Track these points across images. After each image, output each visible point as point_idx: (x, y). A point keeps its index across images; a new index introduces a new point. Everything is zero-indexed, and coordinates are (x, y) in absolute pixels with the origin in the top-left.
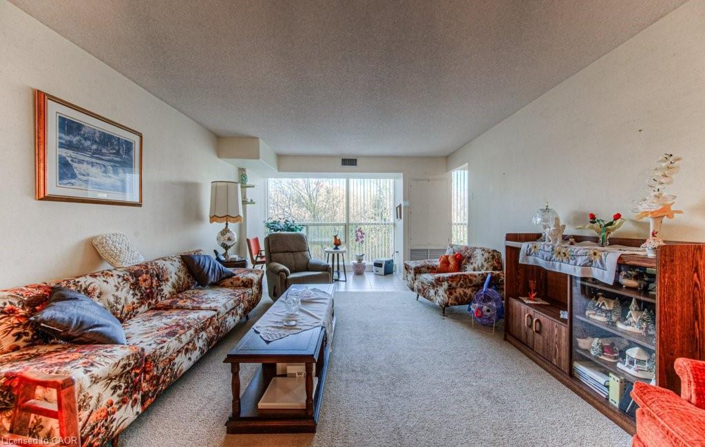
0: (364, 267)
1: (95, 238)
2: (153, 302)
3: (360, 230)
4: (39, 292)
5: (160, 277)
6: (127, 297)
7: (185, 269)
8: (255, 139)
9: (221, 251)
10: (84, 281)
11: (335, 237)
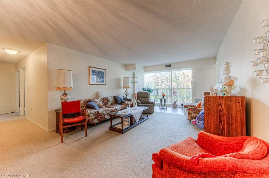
0: (177, 105)
1: (97, 92)
2: (106, 105)
3: (174, 91)
4: (88, 100)
5: (108, 100)
6: (101, 104)
7: (114, 100)
8: (134, 64)
9: (125, 96)
10: (95, 99)
11: (163, 93)
